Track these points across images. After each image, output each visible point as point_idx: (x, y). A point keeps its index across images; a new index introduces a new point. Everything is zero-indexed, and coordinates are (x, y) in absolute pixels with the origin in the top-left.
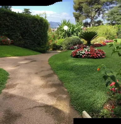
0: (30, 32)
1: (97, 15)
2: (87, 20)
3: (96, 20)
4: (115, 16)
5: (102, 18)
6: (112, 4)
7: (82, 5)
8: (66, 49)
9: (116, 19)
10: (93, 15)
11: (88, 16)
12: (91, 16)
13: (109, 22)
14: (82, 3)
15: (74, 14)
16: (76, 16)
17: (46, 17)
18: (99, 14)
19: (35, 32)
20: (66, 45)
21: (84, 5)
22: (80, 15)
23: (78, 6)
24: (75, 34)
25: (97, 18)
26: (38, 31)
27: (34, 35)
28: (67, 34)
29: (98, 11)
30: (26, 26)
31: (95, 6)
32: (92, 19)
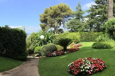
0: (12, 42)
1: (59, 25)
2: (51, 29)
3: (59, 29)
4: (74, 25)
5: (63, 27)
6: (69, 17)
7: (46, 18)
8: (44, 55)
9: (75, 28)
10: (56, 25)
11: (52, 26)
12: (54, 26)
13: (70, 30)
14: (47, 16)
15: (40, 25)
16: (43, 26)
17: (24, 29)
18: (60, 24)
19: (17, 42)
20: (44, 52)
21: (48, 18)
22: (46, 26)
23: (44, 19)
24: (50, 41)
25: (59, 27)
26: (19, 41)
27: (16, 45)
28: (43, 42)
29: (59, 22)
30: (9, 38)
31: (58, 19)
32: (55, 28)
